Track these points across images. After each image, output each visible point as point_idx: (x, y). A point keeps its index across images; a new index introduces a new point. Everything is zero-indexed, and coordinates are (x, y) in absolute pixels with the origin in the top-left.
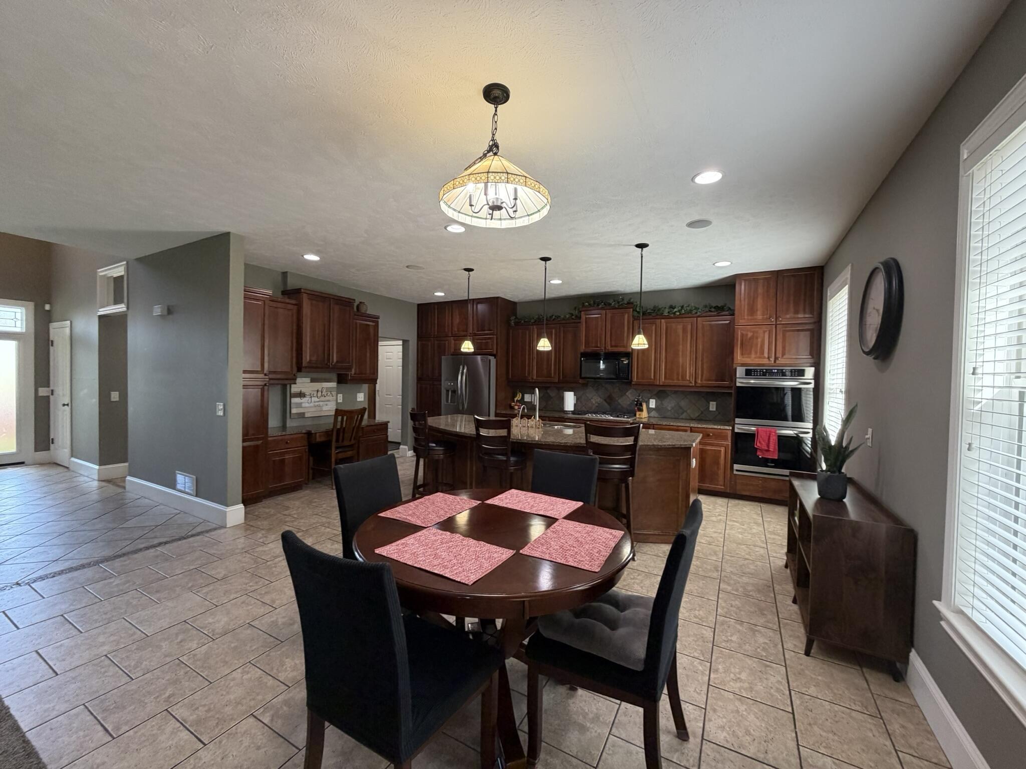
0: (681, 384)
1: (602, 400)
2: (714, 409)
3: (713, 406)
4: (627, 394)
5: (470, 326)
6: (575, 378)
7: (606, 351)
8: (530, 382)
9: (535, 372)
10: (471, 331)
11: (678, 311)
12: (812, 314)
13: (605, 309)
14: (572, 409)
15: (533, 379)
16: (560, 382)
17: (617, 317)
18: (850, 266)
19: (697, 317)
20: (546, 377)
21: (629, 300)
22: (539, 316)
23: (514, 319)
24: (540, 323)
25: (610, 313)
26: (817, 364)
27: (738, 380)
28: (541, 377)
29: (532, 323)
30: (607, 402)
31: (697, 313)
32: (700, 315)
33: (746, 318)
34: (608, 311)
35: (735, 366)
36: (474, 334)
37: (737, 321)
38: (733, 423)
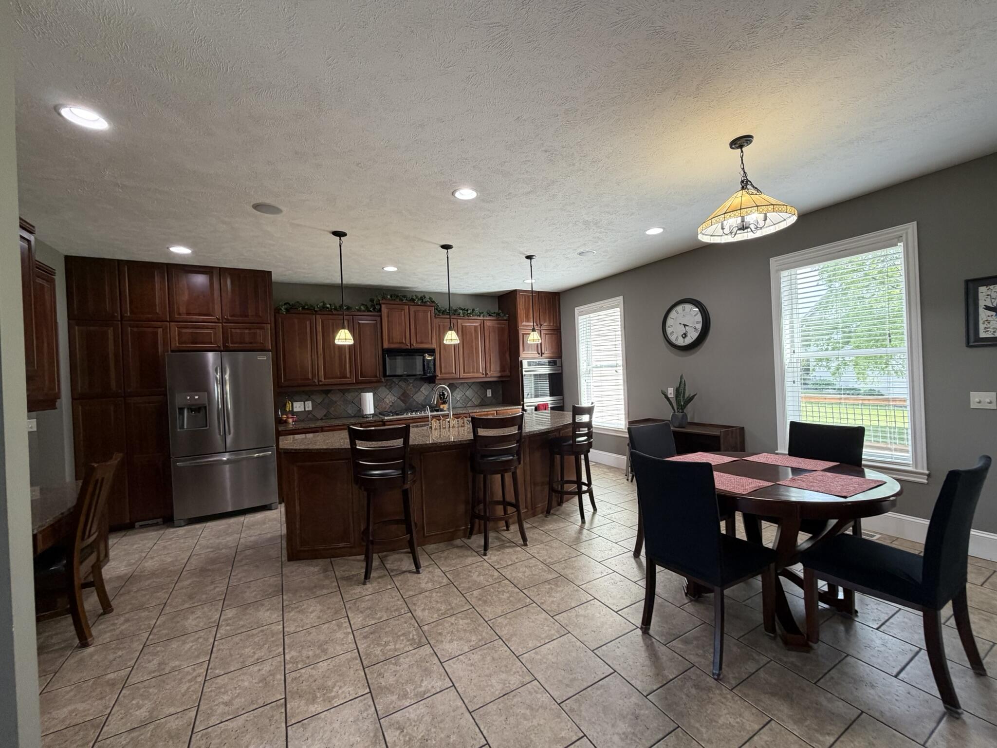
0: (476, 376)
1: (396, 399)
2: (490, 396)
3: (489, 393)
4: (421, 390)
5: (217, 307)
6: (376, 377)
7: (412, 347)
8: (316, 385)
9: (322, 373)
10: (218, 314)
11: (470, 314)
12: (557, 324)
13: (409, 305)
14: (372, 412)
15: (321, 381)
16: (358, 382)
17: (420, 314)
18: (621, 298)
19: (483, 320)
20: (341, 378)
21: (430, 298)
22: (325, 304)
23: (285, 304)
24: (326, 313)
25: (413, 309)
26: (560, 357)
27: (524, 370)
28: (333, 378)
29: (316, 311)
30: (402, 400)
31: (484, 316)
32: (485, 318)
33: (524, 323)
34: (411, 307)
35: (520, 359)
36: (225, 321)
37: (520, 325)
38: (522, 403)
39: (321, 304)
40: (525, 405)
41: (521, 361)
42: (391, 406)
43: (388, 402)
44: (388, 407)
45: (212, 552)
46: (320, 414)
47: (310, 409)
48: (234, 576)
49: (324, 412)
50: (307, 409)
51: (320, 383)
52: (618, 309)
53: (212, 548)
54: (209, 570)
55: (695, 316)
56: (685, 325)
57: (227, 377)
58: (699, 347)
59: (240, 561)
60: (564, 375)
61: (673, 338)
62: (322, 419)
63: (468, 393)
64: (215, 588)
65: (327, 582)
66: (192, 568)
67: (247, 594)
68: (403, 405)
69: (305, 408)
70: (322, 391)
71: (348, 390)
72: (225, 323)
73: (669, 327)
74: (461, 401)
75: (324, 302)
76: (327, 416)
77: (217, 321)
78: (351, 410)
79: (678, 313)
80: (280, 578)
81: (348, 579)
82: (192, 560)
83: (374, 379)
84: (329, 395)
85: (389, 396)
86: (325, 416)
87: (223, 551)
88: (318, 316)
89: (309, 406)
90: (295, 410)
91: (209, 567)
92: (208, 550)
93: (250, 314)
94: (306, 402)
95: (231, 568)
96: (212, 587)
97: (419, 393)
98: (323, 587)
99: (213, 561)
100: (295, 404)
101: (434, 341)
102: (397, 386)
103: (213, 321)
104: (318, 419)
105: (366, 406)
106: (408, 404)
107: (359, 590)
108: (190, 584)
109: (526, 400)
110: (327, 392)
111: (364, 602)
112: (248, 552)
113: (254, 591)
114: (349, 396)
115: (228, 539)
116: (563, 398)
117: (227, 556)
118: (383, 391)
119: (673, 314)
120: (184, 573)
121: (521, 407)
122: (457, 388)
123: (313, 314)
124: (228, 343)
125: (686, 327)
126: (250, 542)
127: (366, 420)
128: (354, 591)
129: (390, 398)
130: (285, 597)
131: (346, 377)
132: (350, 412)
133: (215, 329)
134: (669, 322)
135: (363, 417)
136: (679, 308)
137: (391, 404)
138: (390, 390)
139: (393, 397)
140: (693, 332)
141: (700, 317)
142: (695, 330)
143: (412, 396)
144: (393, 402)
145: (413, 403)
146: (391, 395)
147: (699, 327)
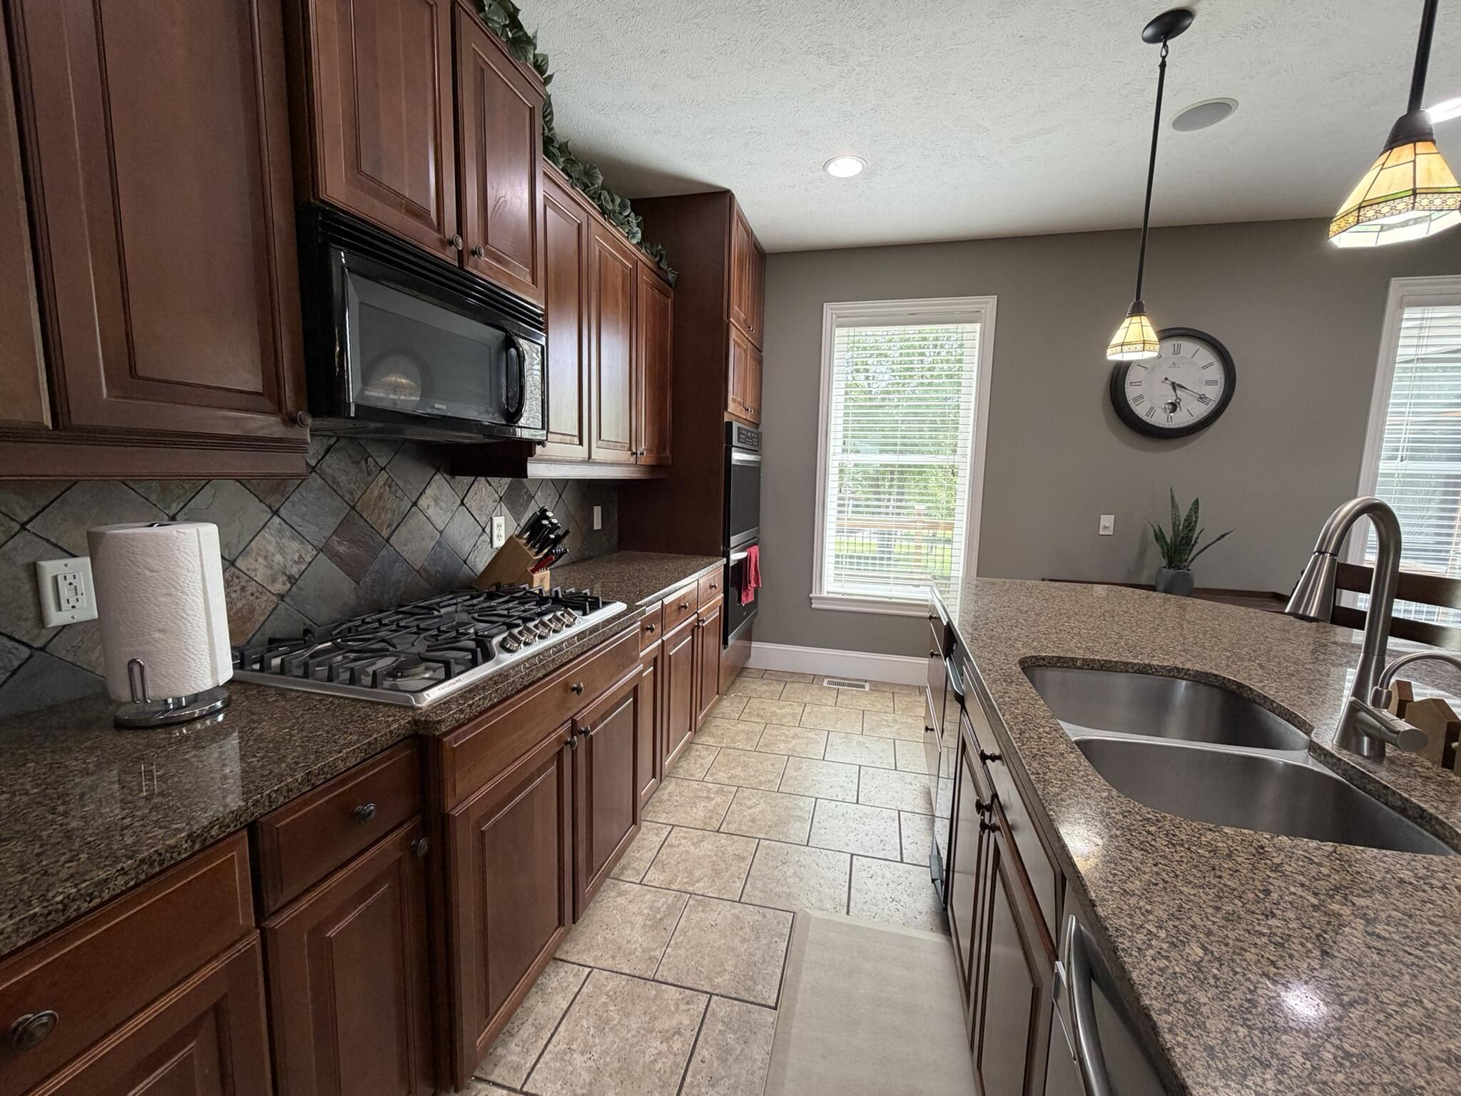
0: (620, 460)
1: (308, 552)
2: (600, 526)
3: (598, 519)
12: (759, 335)
18: (993, 299)
19: (637, 259)
26: (758, 425)
27: (733, 451)
32: (641, 255)
35: (726, 417)
38: (723, 549)
40: (730, 553)
41: (730, 424)
42: (282, 597)
52: (977, 327)
55: (1204, 368)
56: (1174, 386)
61: (1140, 410)
73: (1132, 383)
85: (268, 541)
97: (415, 520)
102: (313, 480)
116: (758, 531)
125: (1179, 390)
129: (283, 552)
134: (1134, 373)
136: (1165, 347)
137: (280, 586)
138: (274, 500)
139: (294, 546)
140: (1197, 402)
141: (1216, 372)
142: (1202, 398)
143: (385, 533)
144: (294, 570)
145: (399, 569)
146: (280, 531)
147: (1215, 393)
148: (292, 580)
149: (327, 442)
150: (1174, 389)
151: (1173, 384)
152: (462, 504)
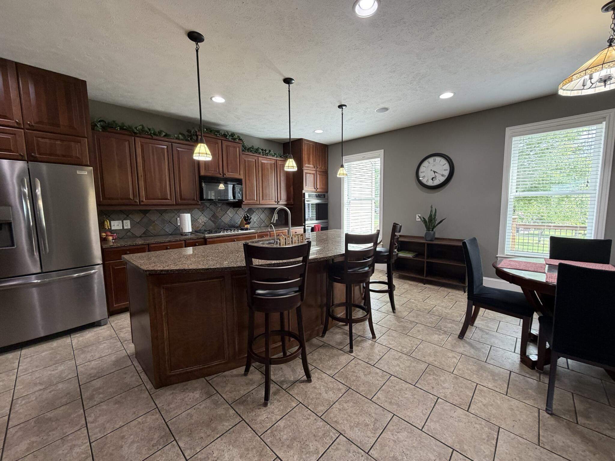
0: (271, 203)
1: (207, 219)
2: (277, 219)
4: (228, 212)
5: (16, 110)
6: (194, 200)
7: (225, 176)
8: (137, 205)
9: (143, 193)
10: (18, 118)
11: (267, 153)
12: (326, 168)
13: (222, 140)
14: (191, 231)
15: (143, 201)
16: (177, 204)
17: (231, 148)
18: (383, 151)
19: (277, 160)
20: (161, 199)
21: (238, 137)
22: (143, 127)
23: (100, 121)
24: (146, 136)
25: (225, 143)
26: (327, 192)
27: (306, 200)
28: (154, 199)
29: (135, 133)
30: (213, 221)
31: (277, 157)
32: (278, 159)
33: (307, 165)
34: (223, 141)
35: (303, 192)
36: (28, 127)
37: (304, 166)
38: (304, 224)
39: (140, 127)
40: (306, 225)
41: (304, 194)
42: (203, 225)
43: (200, 222)
44: (201, 226)
45: (44, 389)
46: (139, 232)
47: (129, 227)
48: (92, 422)
49: (143, 230)
50: (125, 228)
51: (142, 203)
52: (379, 159)
53: (41, 384)
54: (50, 419)
55: (443, 165)
57: (39, 191)
58: (444, 187)
59: (91, 398)
60: (329, 205)
61: (424, 181)
62: (141, 237)
63: (261, 216)
64: (72, 448)
65: (220, 411)
66: (22, 421)
67: (125, 448)
68: (213, 224)
69: (123, 226)
70: (140, 210)
71: (165, 211)
72: (27, 129)
73: (421, 172)
74: (257, 222)
75: (143, 126)
76: (146, 234)
77: (16, 125)
78: (168, 229)
79: (429, 163)
80: (158, 415)
81: (242, 401)
82: (17, 407)
83: (192, 202)
84: (147, 215)
85: (201, 217)
86: (144, 233)
87: (60, 386)
88: (137, 139)
89: (127, 224)
90: (113, 228)
91: (49, 415)
92: (37, 388)
93: (61, 123)
94: (124, 221)
95: (82, 411)
96: (66, 446)
97: (226, 215)
98: (221, 419)
99: (51, 405)
100: (112, 222)
101: (242, 172)
102: (208, 209)
103: (11, 124)
104: (137, 237)
105: (185, 225)
106: (217, 224)
107: (265, 416)
108: (28, 449)
109: (307, 222)
110: (145, 212)
111: (280, 431)
112: (97, 383)
113: (133, 442)
114: (167, 217)
115: (61, 368)
116: (328, 221)
117: (68, 393)
118: (197, 212)
119: (425, 163)
120: (11, 431)
121: (303, 227)
122: (254, 212)
123: (132, 136)
124: (35, 153)
125: (436, 174)
126: (92, 368)
127: (184, 237)
128: (260, 418)
129: (203, 219)
130: (181, 445)
131: (167, 199)
132: (167, 230)
133: (15, 134)
134: (422, 169)
135: (182, 235)
136: (431, 160)
137: (203, 224)
138: (202, 212)
139: (205, 218)
140: (441, 177)
141: (447, 166)
142: (443, 175)
143: (220, 217)
144: (205, 222)
145: (222, 224)
146: (203, 216)
147: (446, 173)
148: (205, 223)
149: (210, 203)
150: (434, 173)
151: (434, 171)
152: (236, 213)
